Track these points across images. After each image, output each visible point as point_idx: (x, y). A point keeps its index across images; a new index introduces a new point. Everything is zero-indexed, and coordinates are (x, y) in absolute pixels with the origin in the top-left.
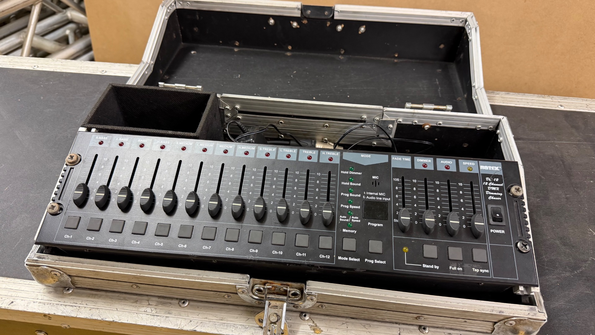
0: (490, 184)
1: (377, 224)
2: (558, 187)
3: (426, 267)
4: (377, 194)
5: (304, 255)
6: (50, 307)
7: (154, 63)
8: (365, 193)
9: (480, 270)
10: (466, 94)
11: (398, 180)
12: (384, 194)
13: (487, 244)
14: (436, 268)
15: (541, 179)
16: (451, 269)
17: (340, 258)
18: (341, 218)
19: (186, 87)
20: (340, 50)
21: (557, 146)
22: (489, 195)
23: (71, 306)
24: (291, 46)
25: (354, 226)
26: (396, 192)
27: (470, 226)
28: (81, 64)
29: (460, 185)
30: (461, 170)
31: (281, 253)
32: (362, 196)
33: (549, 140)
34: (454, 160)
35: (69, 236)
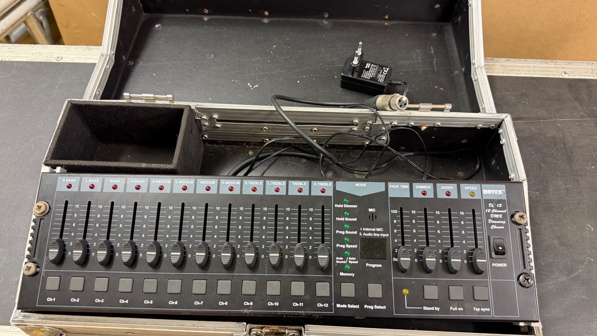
0: (494, 211)
1: (376, 265)
2: (558, 175)
3: (427, 309)
4: (374, 230)
5: (301, 305)
7: (115, 53)
8: (361, 229)
9: (481, 309)
10: (464, 68)
11: (395, 212)
12: (382, 230)
13: (488, 280)
14: (437, 310)
15: (541, 167)
16: (452, 309)
17: (338, 306)
18: (337, 260)
19: (154, 97)
20: (324, 14)
21: (558, 124)
22: (492, 224)
24: (268, 11)
25: (353, 269)
26: (394, 226)
27: (472, 260)
28: (31, 49)
29: (462, 215)
30: (463, 197)
31: (277, 304)
32: (358, 233)
33: (551, 118)
34: (456, 185)
35: (52, 299)
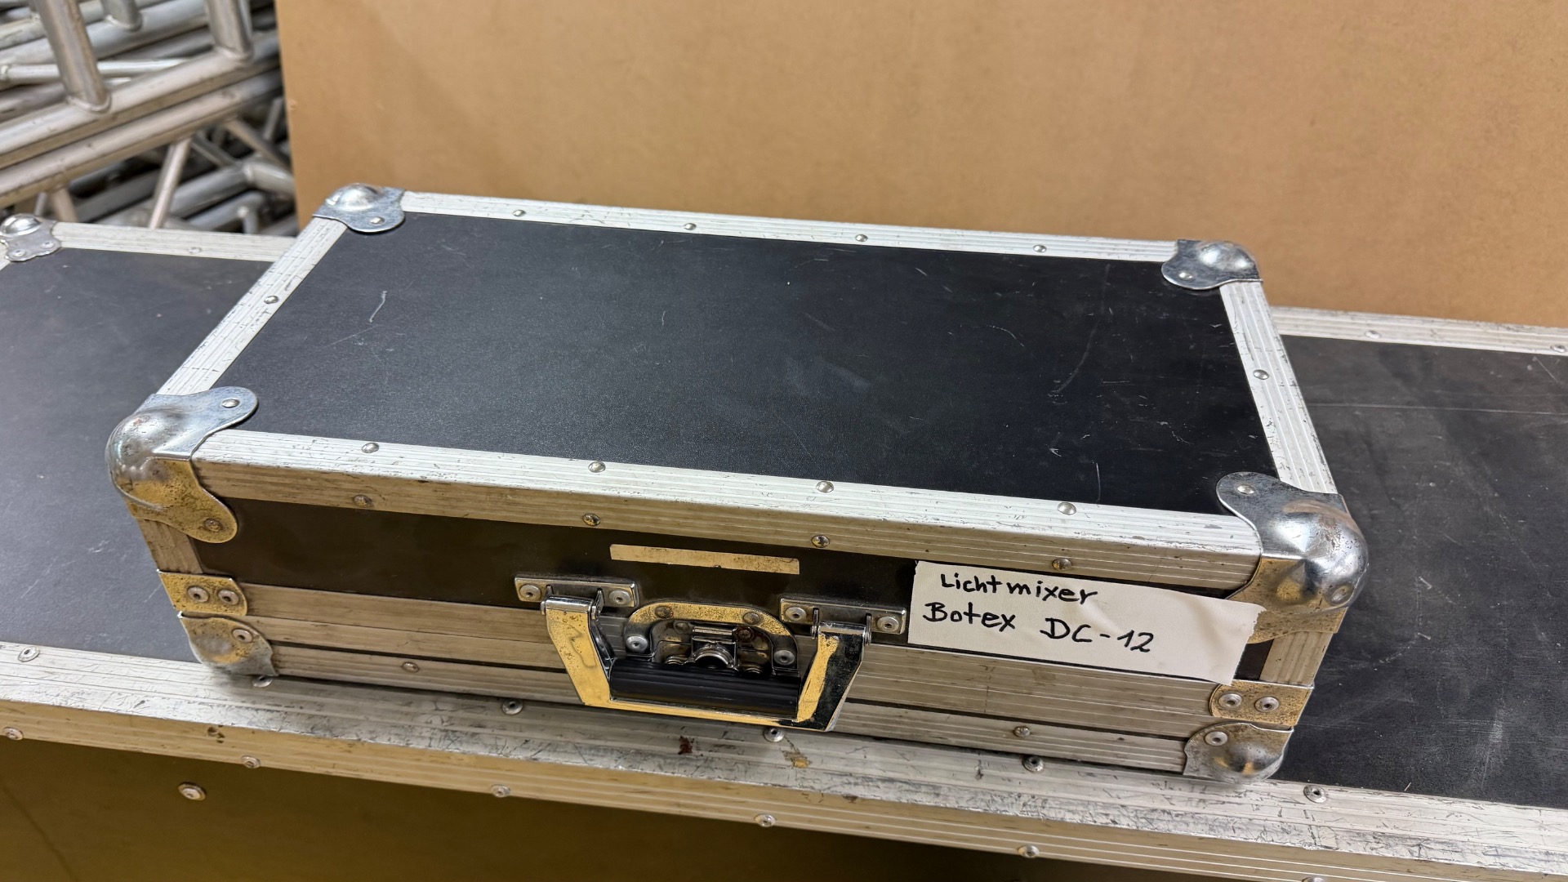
6: (223, 713)
21: (1357, 413)
23: (268, 711)
